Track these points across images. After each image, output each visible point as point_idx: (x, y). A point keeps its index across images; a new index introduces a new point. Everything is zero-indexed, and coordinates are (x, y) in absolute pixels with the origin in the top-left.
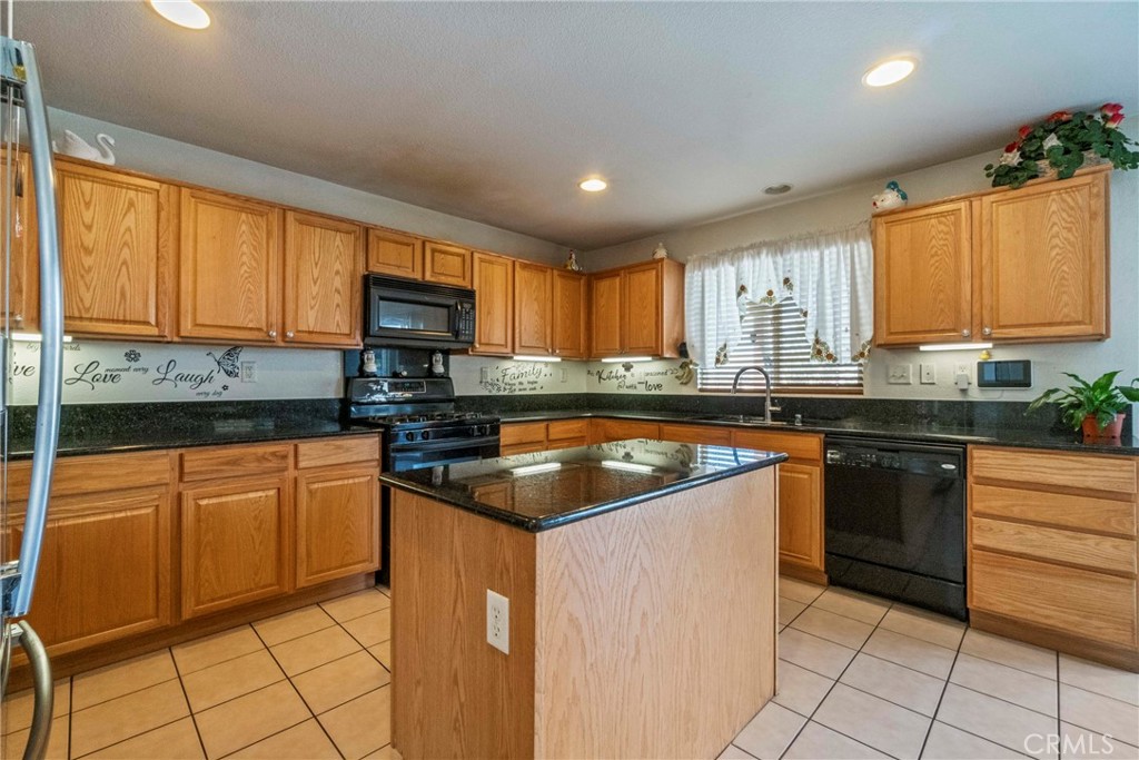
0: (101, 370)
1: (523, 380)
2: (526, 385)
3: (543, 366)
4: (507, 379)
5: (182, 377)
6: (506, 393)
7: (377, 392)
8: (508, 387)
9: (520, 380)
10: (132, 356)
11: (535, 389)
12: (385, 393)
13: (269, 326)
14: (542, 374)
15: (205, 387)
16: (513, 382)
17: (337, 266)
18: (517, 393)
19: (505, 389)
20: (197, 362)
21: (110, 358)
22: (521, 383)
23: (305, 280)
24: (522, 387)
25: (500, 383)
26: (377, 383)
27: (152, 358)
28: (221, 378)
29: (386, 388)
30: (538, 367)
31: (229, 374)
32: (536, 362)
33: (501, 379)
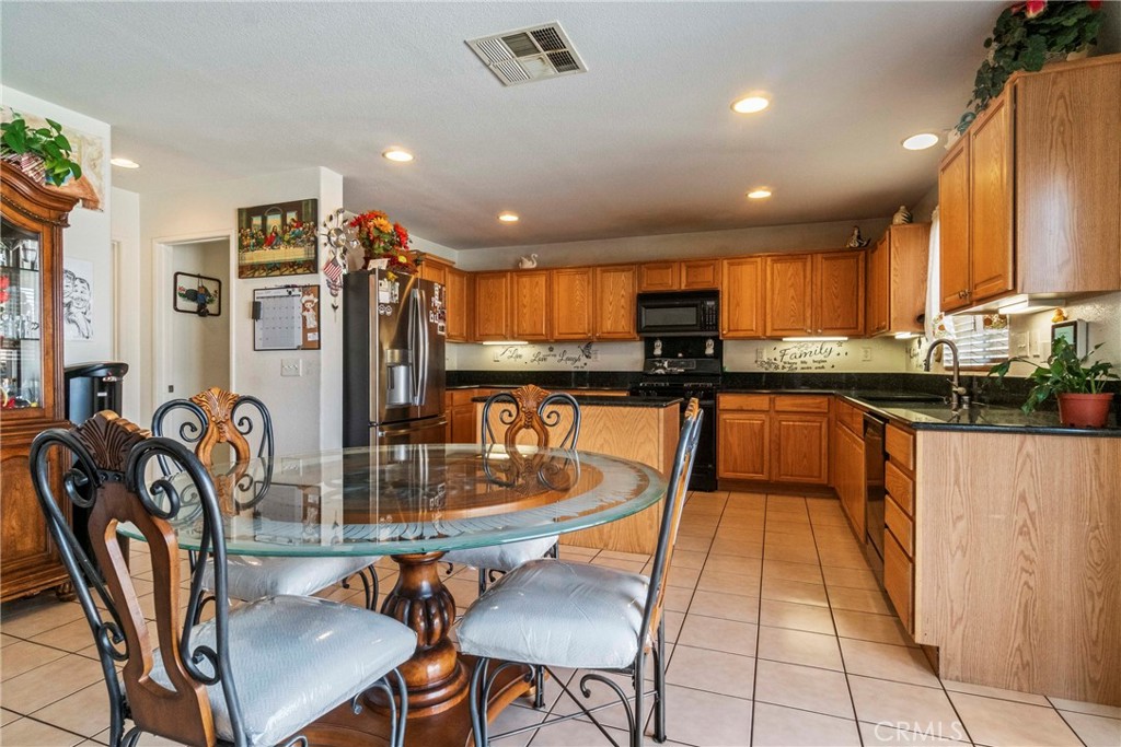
0: (541, 356)
1: (807, 358)
2: (810, 364)
3: (835, 346)
4: (786, 358)
5: (568, 359)
6: (785, 371)
7: (659, 368)
8: (786, 365)
9: (803, 359)
10: (551, 349)
11: (823, 367)
12: (665, 368)
13: (589, 331)
14: (833, 354)
15: (577, 364)
16: (795, 361)
17: (623, 292)
18: (799, 371)
19: (784, 367)
20: (574, 351)
21: (543, 350)
22: (805, 362)
23: (606, 303)
24: (804, 365)
25: (778, 362)
26: (660, 362)
27: (558, 350)
28: (584, 359)
29: (666, 365)
30: (826, 346)
31: (587, 357)
32: (825, 342)
33: (779, 358)
